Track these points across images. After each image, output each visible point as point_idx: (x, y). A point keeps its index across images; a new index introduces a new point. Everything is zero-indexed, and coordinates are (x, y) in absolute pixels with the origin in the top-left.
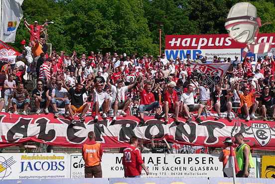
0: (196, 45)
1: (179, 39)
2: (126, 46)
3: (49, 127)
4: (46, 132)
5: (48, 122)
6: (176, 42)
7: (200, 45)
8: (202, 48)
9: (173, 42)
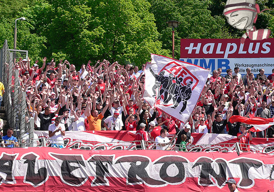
0: (222, 52)
1: (199, 45)
2: (125, 52)
3: (39, 164)
4: (36, 172)
5: (37, 159)
6: (195, 48)
7: (227, 52)
8: (230, 56)
9: (190, 49)
